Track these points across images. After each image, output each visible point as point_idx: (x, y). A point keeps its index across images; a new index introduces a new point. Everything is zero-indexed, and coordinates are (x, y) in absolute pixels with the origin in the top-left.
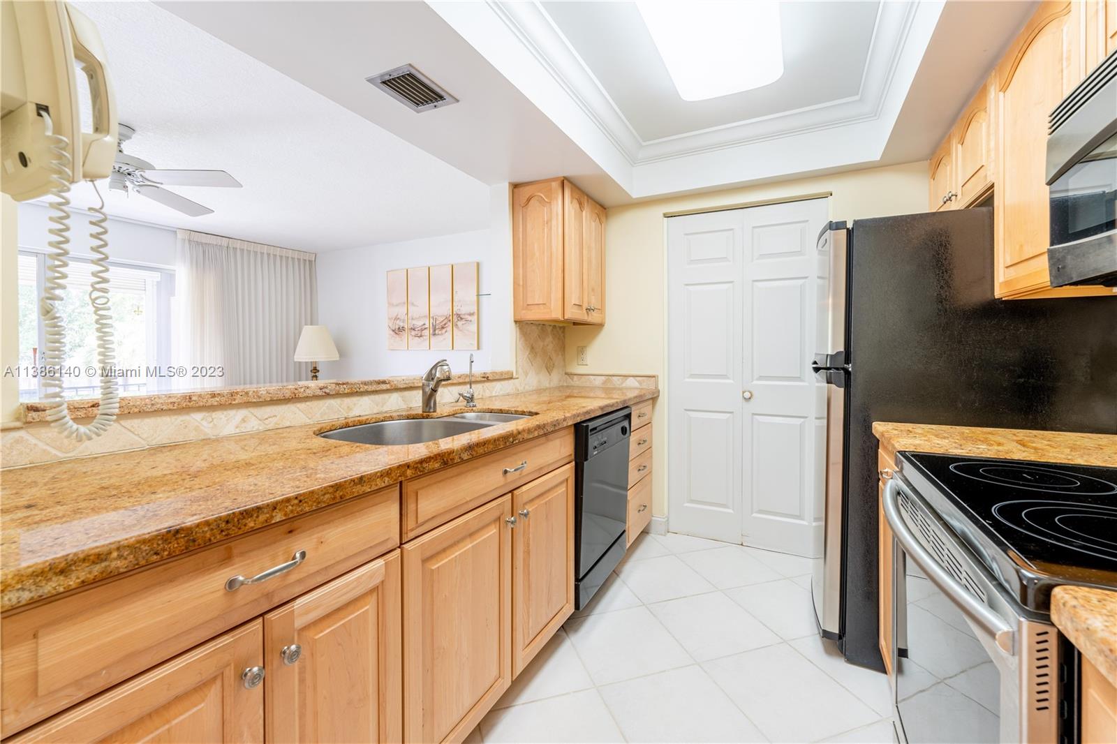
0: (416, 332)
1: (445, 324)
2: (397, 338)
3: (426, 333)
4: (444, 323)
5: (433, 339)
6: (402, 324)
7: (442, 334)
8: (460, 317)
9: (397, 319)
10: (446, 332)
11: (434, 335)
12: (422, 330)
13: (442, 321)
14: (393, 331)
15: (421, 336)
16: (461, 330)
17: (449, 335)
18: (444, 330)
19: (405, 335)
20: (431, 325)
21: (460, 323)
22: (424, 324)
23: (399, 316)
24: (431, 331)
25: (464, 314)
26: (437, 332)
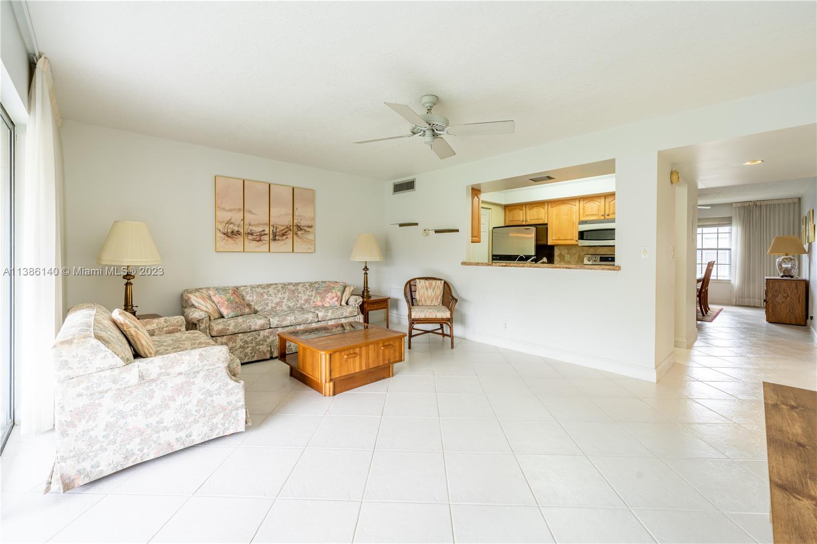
0: (254, 237)
1: (286, 232)
2: (230, 240)
3: (267, 238)
4: (284, 231)
5: (273, 244)
6: (236, 229)
7: (282, 240)
8: (299, 228)
9: (229, 222)
10: (287, 238)
11: (274, 240)
12: (261, 235)
13: (283, 230)
14: (224, 234)
15: (260, 240)
16: (300, 238)
17: (290, 241)
18: (284, 237)
19: (240, 239)
20: (271, 232)
21: (299, 233)
22: (264, 231)
23: (232, 221)
24: (271, 237)
25: (304, 226)
26: (277, 238)
